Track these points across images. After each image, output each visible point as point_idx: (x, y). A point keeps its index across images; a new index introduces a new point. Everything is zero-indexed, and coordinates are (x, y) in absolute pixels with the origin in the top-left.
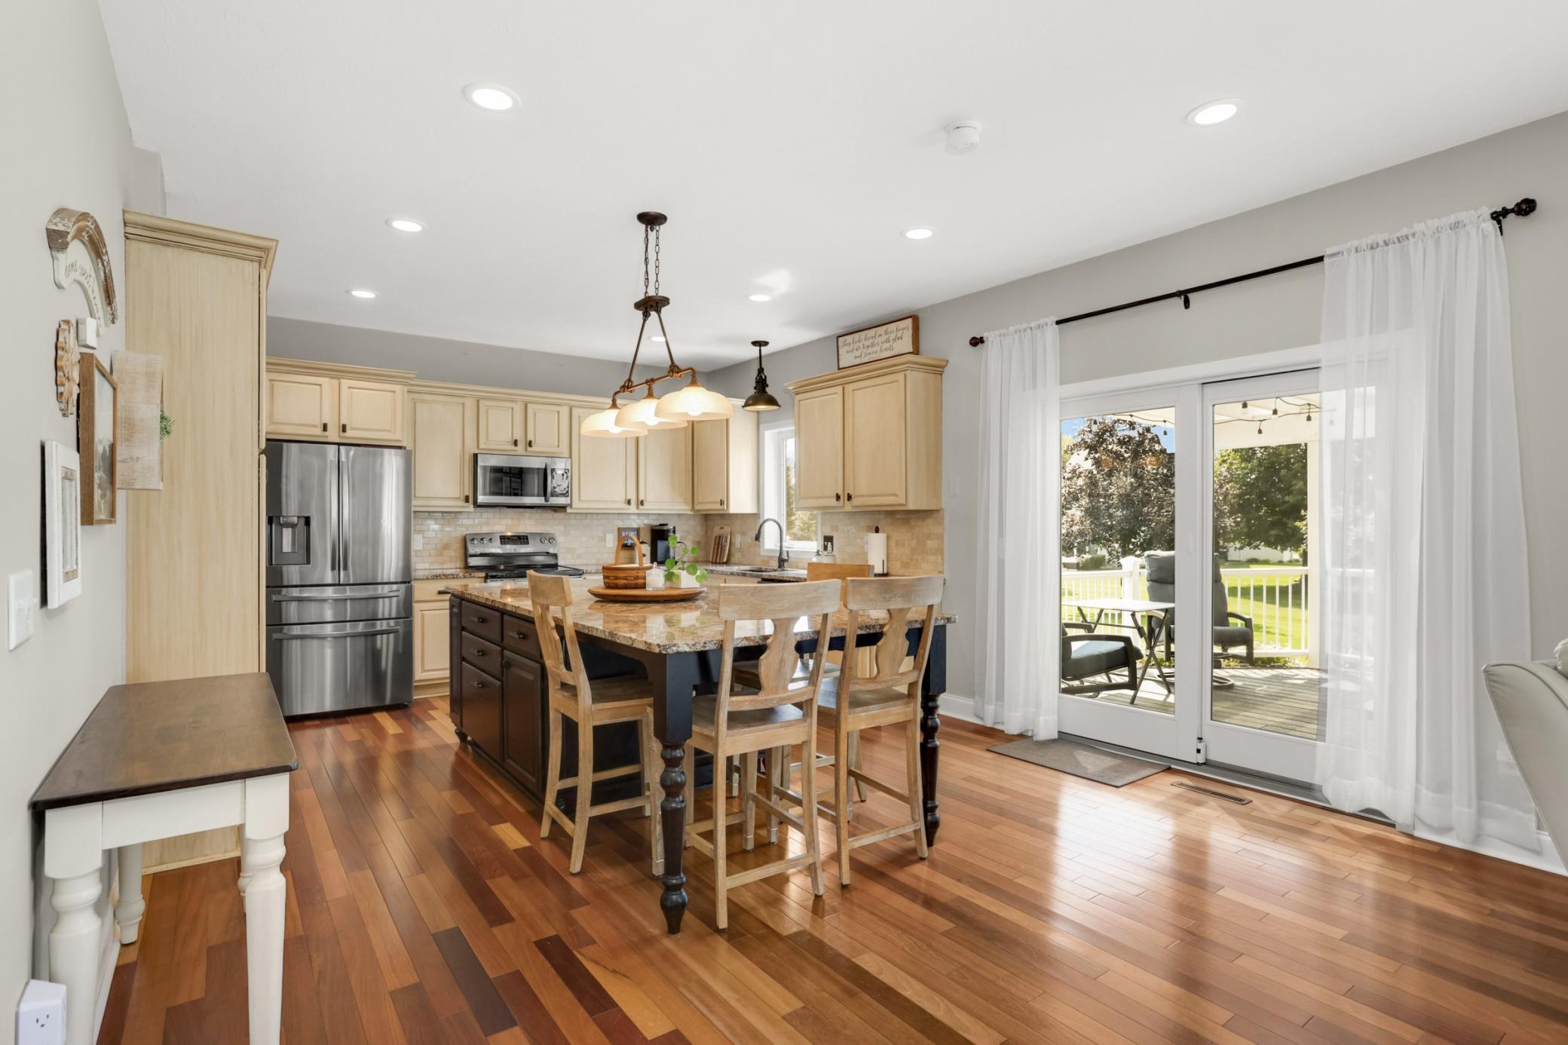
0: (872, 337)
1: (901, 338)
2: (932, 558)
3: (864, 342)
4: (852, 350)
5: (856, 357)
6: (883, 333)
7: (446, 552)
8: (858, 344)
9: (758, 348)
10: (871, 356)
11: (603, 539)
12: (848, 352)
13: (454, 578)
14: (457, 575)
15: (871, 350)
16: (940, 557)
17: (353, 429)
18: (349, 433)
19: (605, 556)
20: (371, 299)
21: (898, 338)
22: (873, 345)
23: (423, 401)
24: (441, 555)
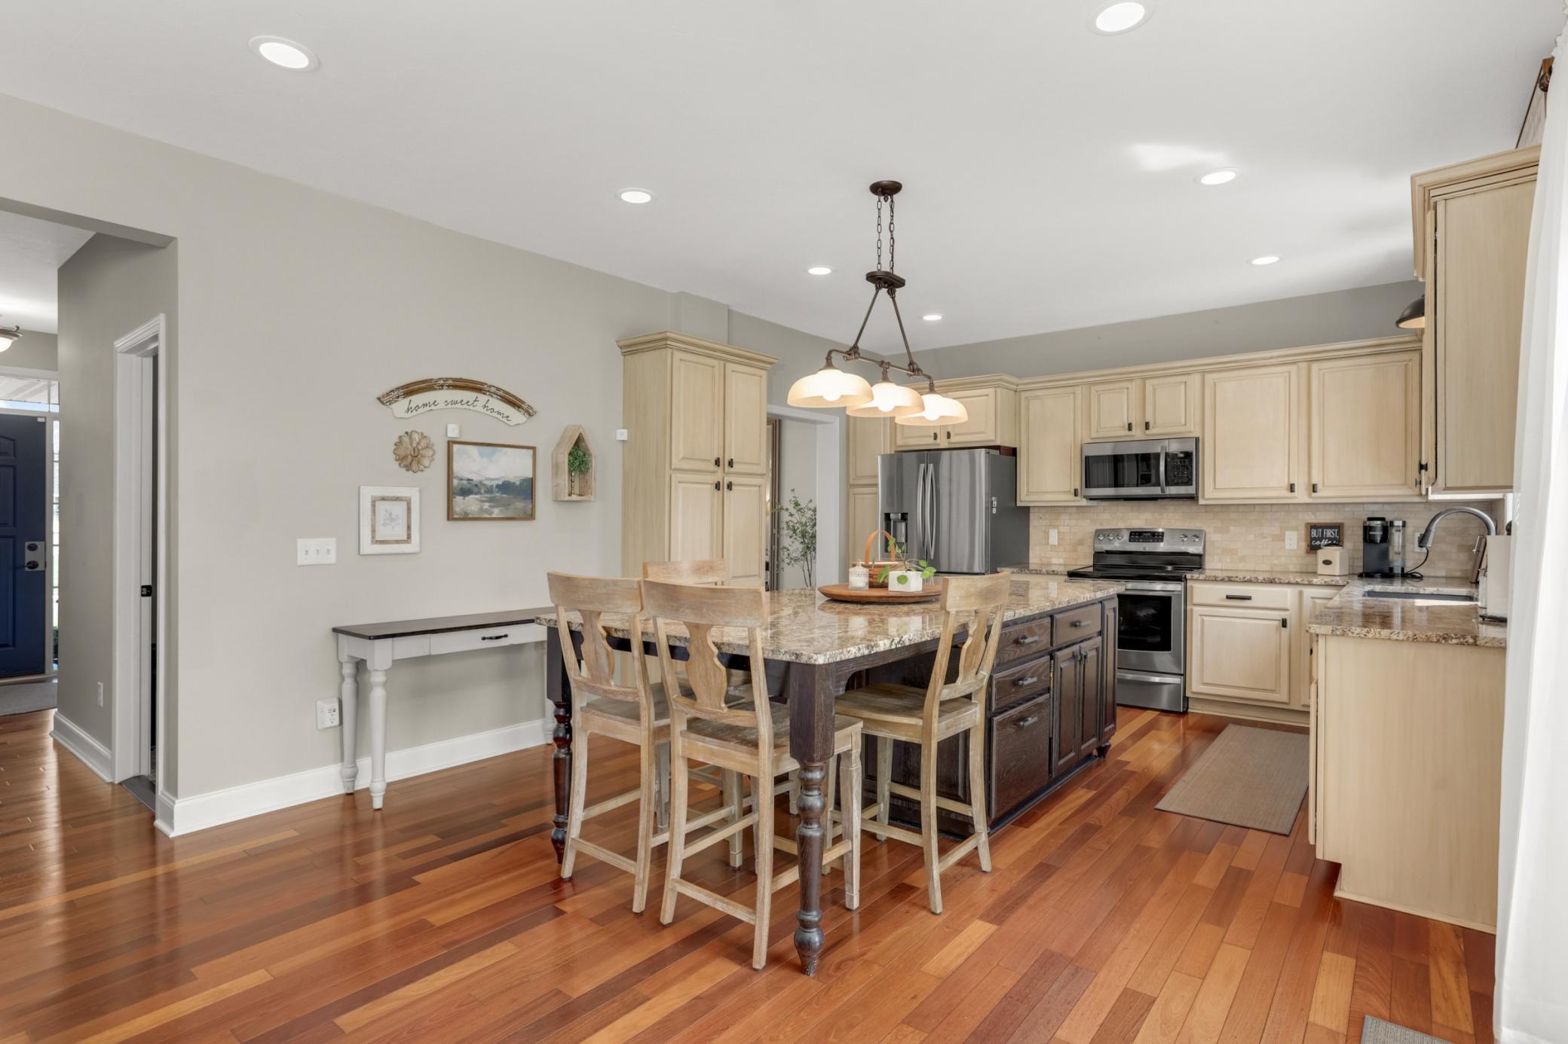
7: (1080, 548)
11: (1281, 538)
13: (1037, 573)
14: (1040, 571)
17: (957, 435)
18: (953, 439)
19: (1283, 560)
20: (939, 320)
23: (1036, 397)
24: (1075, 550)
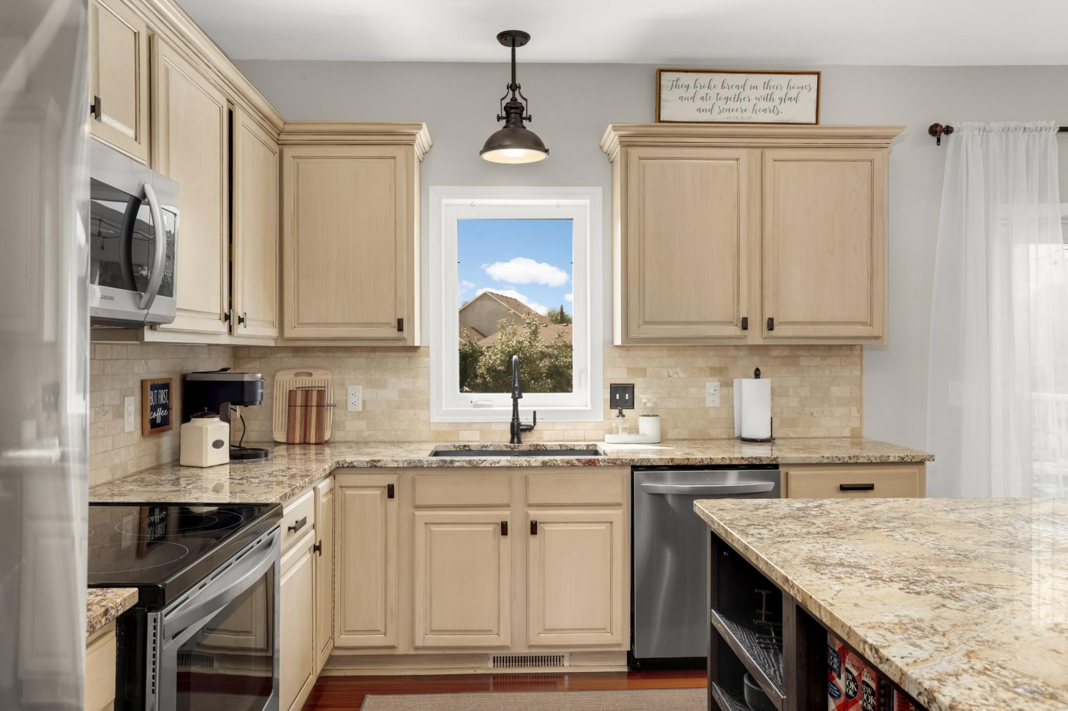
0: (738, 87)
1: (796, 99)
2: (840, 411)
3: (718, 90)
4: (693, 98)
5: (699, 110)
6: (761, 86)
8: (705, 91)
9: (510, 49)
10: (732, 114)
12: (681, 98)
15: (731, 105)
16: (854, 409)
21: (790, 99)
22: (738, 98)
